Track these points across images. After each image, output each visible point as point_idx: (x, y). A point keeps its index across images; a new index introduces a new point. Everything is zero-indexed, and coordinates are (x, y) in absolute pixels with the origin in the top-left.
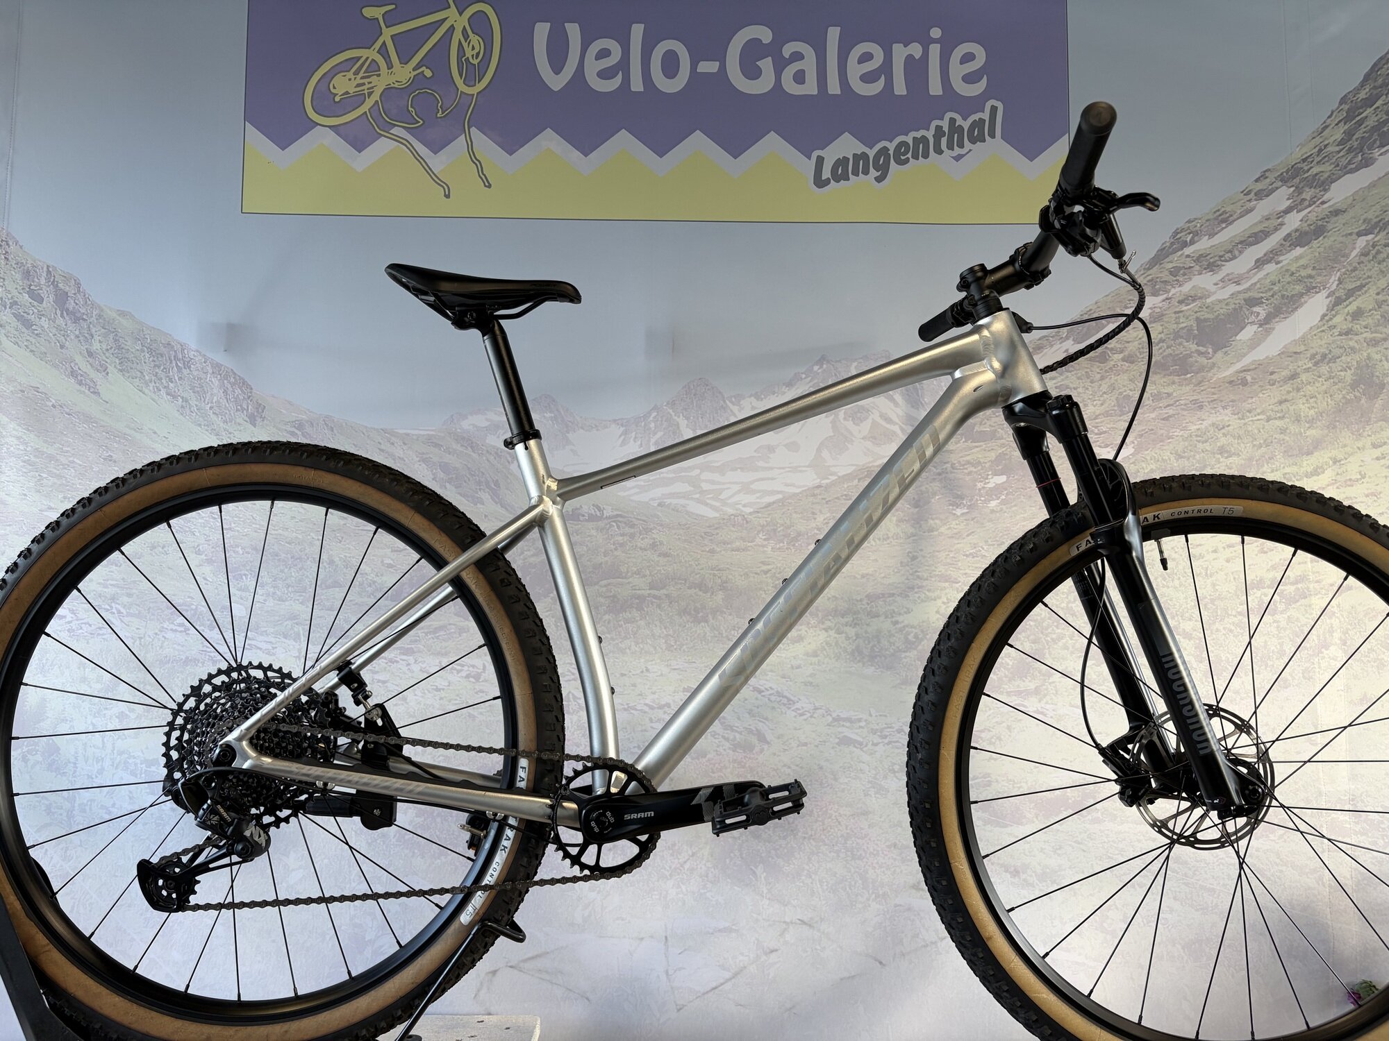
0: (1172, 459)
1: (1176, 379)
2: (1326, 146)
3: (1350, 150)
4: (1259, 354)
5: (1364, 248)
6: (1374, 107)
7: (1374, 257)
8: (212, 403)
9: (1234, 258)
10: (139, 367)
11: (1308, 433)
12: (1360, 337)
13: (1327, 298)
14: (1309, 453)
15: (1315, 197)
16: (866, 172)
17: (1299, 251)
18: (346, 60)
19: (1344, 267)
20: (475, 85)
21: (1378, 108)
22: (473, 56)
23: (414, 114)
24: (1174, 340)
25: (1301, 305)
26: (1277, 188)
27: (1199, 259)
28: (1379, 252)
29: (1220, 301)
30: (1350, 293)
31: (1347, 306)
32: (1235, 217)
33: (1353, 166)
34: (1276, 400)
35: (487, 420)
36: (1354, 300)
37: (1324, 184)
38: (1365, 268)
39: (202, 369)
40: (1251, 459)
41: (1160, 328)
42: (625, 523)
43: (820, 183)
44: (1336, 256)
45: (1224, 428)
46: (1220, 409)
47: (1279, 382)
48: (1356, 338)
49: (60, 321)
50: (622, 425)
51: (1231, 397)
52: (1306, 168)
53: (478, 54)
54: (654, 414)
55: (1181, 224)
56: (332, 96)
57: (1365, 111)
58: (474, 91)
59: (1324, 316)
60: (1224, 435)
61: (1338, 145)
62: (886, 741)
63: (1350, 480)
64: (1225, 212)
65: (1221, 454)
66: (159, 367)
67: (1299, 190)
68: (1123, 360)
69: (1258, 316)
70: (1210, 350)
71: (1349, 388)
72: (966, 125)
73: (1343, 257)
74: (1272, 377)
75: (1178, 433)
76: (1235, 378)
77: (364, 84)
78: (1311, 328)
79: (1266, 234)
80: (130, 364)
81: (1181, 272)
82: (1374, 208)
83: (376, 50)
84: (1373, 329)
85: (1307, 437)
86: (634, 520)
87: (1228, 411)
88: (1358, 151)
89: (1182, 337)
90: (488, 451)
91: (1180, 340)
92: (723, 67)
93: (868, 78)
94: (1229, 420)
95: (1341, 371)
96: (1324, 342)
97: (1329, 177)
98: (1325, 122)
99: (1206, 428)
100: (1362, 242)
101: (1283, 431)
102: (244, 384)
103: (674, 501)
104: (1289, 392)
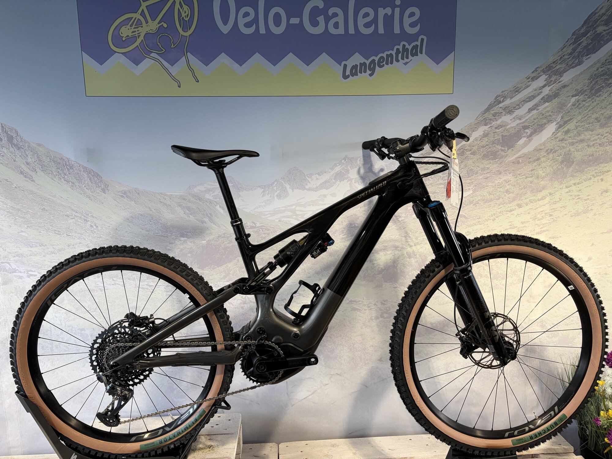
0: (487, 195)
1: (491, 161)
2: (564, 56)
3: (573, 58)
4: (525, 150)
5: (574, 102)
6: (586, 37)
7: (578, 106)
8: (85, 184)
9: (520, 108)
10: (50, 169)
11: (541, 183)
12: (567, 142)
13: (556, 125)
14: (541, 191)
15: (556, 79)
16: (365, 72)
17: (547, 104)
18: (126, 19)
19: (565, 111)
20: (188, 31)
21: (588, 37)
22: (185, 16)
23: (160, 46)
24: (492, 145)
25: (545, 129)
26: (541, 76)
27: (505, 109)
28: (580, 104)
29: (512, 127)
30: (566, 123)
31: (564, 128)
32: (522, 89)
33: (574, 65)
34: (530, 170)
35: (204, 187)
36: (567, 126)
37: (561, 74)
38: (573, 111)
39: (79, 169)
40: (517, 194)
41: (487, 140)
42: (265, 229)
43: (345, 77)
44: (561, 106)
45: (508, 182)
46: (508, 174)
47: (532, 162)
48: (565, 142)
49: (11, 149)
50: (262, 188)
51: (513, 169)
52: (554, 66)
53: (188, 15)
54: (276, 183)
55: (499, 93)
56: (121, 38)
57: (582, 38)
58: (187, 34)
59: (554, 133)
60: (509, 185)
61: (569, 55)
62: (369, 308)
63: (555, 201)
64: (518, 87)
65: (506, 192)
66: (59, 169)
67: (550, 77)
68: (471, 154)
69: (527, 134)
70: (506, 149)
71: (560, 163)
72: (410, 48)
73: (565, 106)
74: (530, 160)
75: (491, 184)
76: (515, 161)
77: (135, 31)
78: (548, 139)
79: (534, 97)
80: (46, 168)
81: (497, 115)
82: (580, 84)
83: (140, 14)
84: (573, 138)
85: (540, 184)
86: (269, 227)
87: (511, 175)
88: (577, 58)
89: (495, 143)
90: (206, 201)
91: (495, 145)
92: (301, 21)
93: (367, 25)
94: (511, 179)
95: (557, 156)
96: (552, 144)
97: (563, 70)
98: (564, 44)
99: (502, 182)
100: (573, 100)
101: (531, 182)
102: (97, 175)
103: (285, 219)
104: (536, 166)
